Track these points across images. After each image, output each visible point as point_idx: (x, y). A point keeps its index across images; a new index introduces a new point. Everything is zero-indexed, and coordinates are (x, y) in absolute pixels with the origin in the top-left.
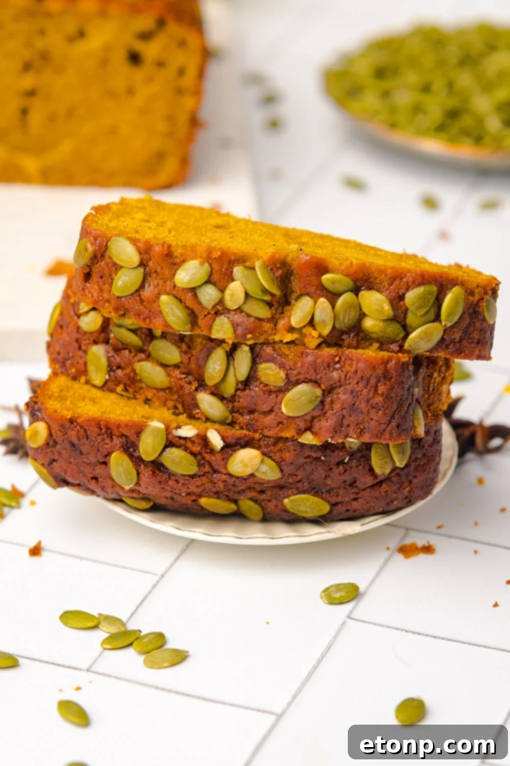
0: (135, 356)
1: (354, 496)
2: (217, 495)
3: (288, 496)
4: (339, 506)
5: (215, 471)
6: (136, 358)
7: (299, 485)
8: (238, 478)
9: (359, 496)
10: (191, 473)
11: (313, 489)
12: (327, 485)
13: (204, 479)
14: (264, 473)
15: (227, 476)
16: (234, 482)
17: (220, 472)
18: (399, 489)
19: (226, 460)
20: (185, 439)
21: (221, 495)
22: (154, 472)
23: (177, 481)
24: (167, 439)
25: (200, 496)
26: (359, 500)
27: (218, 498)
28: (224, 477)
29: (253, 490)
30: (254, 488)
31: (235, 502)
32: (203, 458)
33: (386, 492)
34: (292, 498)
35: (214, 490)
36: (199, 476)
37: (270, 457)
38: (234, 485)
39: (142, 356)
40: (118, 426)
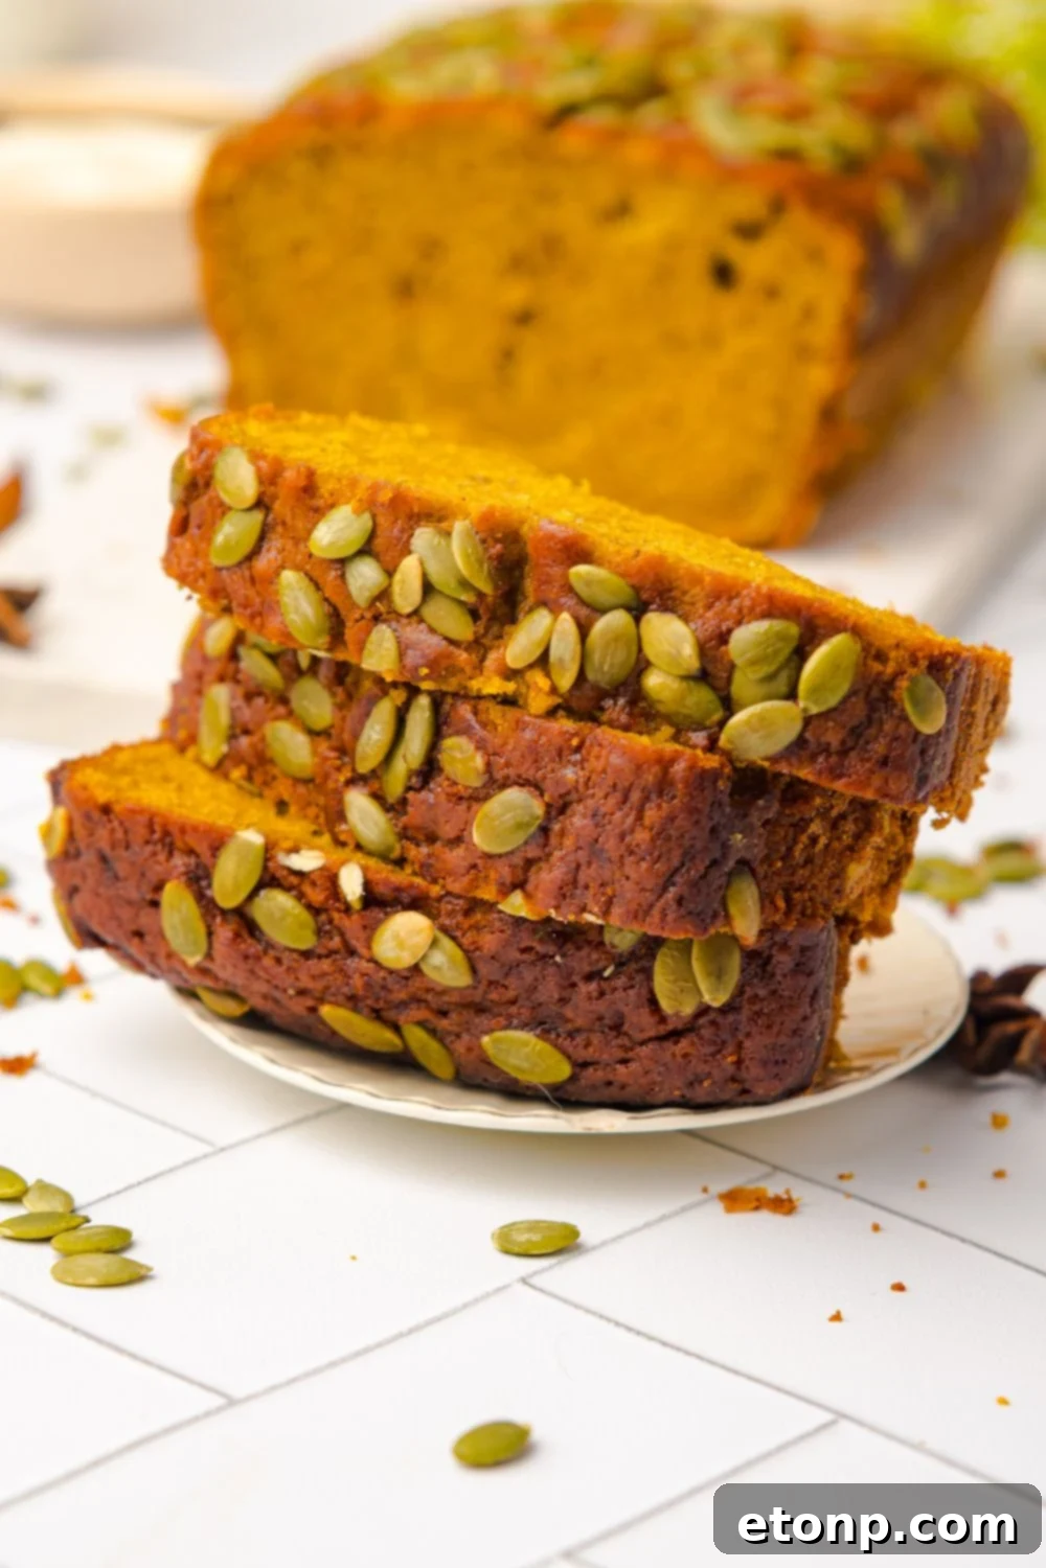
1: (620, 1054)
2: (353, 1002)
3: (489, 1031)
4: (591, 1070)
5: (352, 952)
7: (513, 1010)
8: (391, 972)
9: (630, 1055)
10: (304, 946)
11: (542, 1023)
12: (568, 1021)
13: (326, 965)
14: (437, 969)
15: (371, 965)
16: (384, 979)
17: (361, 957)
18: (713, 1055)
19: (370, 929)
20: (300, 874)
21: (361, 1005)
22: (237, 935)
23: (278, 961)
24: (265, 868)
25: (321, 1000)
26: (629, 1065)
27: (355, 1009)
28: (365, 966)
29: (423, 1005)
30: (426, 1001)
31: (396, 1028)
32: (331, 921)
33: (685, 1056)
34: (499, 1034)
35: (346, 990)
36: (320, 957)
37: (454, 938)
38: (384, 987)
40: (183, 830)
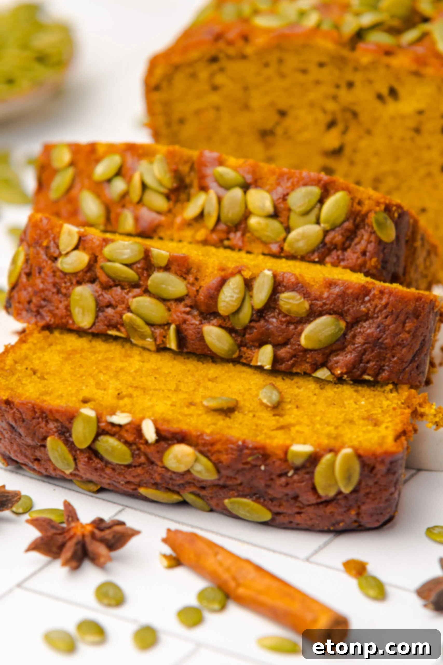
0: (129, 292)
1: (297, 510)
2: (156, 486)
3: (229, 498)
4: (282, 516)
5: (152, 463)
6: (130, 294)
7: (240, 488)
8: (174, 473)
9: (302, 511)
10: (126, 463)
11: (255, 494)
12: (269, 494)
13: (139, 470)
14: (199, 472)
15: (163, 469)
16: (171, 475)
17: (157, 465)
18: (345, 512)
19: (161, 453)
20: (120, 426)
21: (159, 486)
22: (90, 459)
23: (114, 469)
24: (98, 427)
25: (139, 485)
26: (302, 515)
27: (157, 489)
28: (160, 470)
29: (192, 485)
30: (193, 483)
31: (178, 493)
32: (139, 449)
33: (332, 513)
34: (233, 499)
35: (152, 481)
36: (135, 467)
37: (207, 457)
38: (171, 479)
39: (137, 291)
40: (51, 411)
